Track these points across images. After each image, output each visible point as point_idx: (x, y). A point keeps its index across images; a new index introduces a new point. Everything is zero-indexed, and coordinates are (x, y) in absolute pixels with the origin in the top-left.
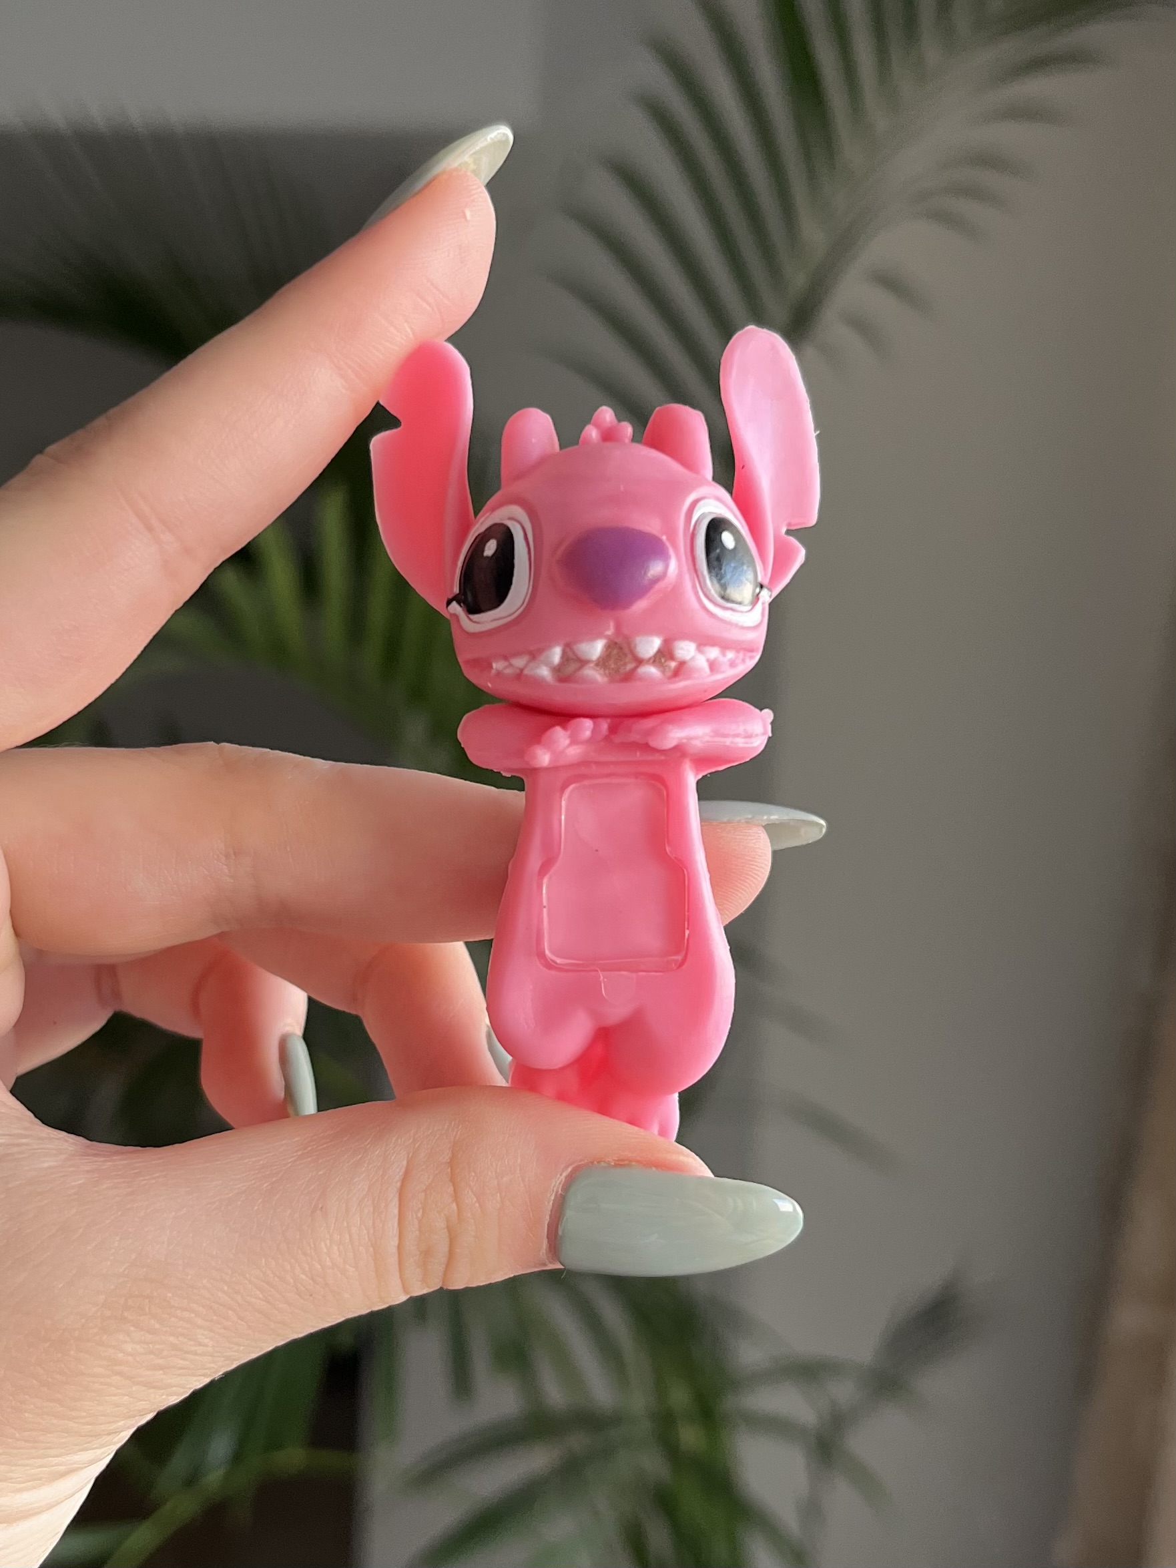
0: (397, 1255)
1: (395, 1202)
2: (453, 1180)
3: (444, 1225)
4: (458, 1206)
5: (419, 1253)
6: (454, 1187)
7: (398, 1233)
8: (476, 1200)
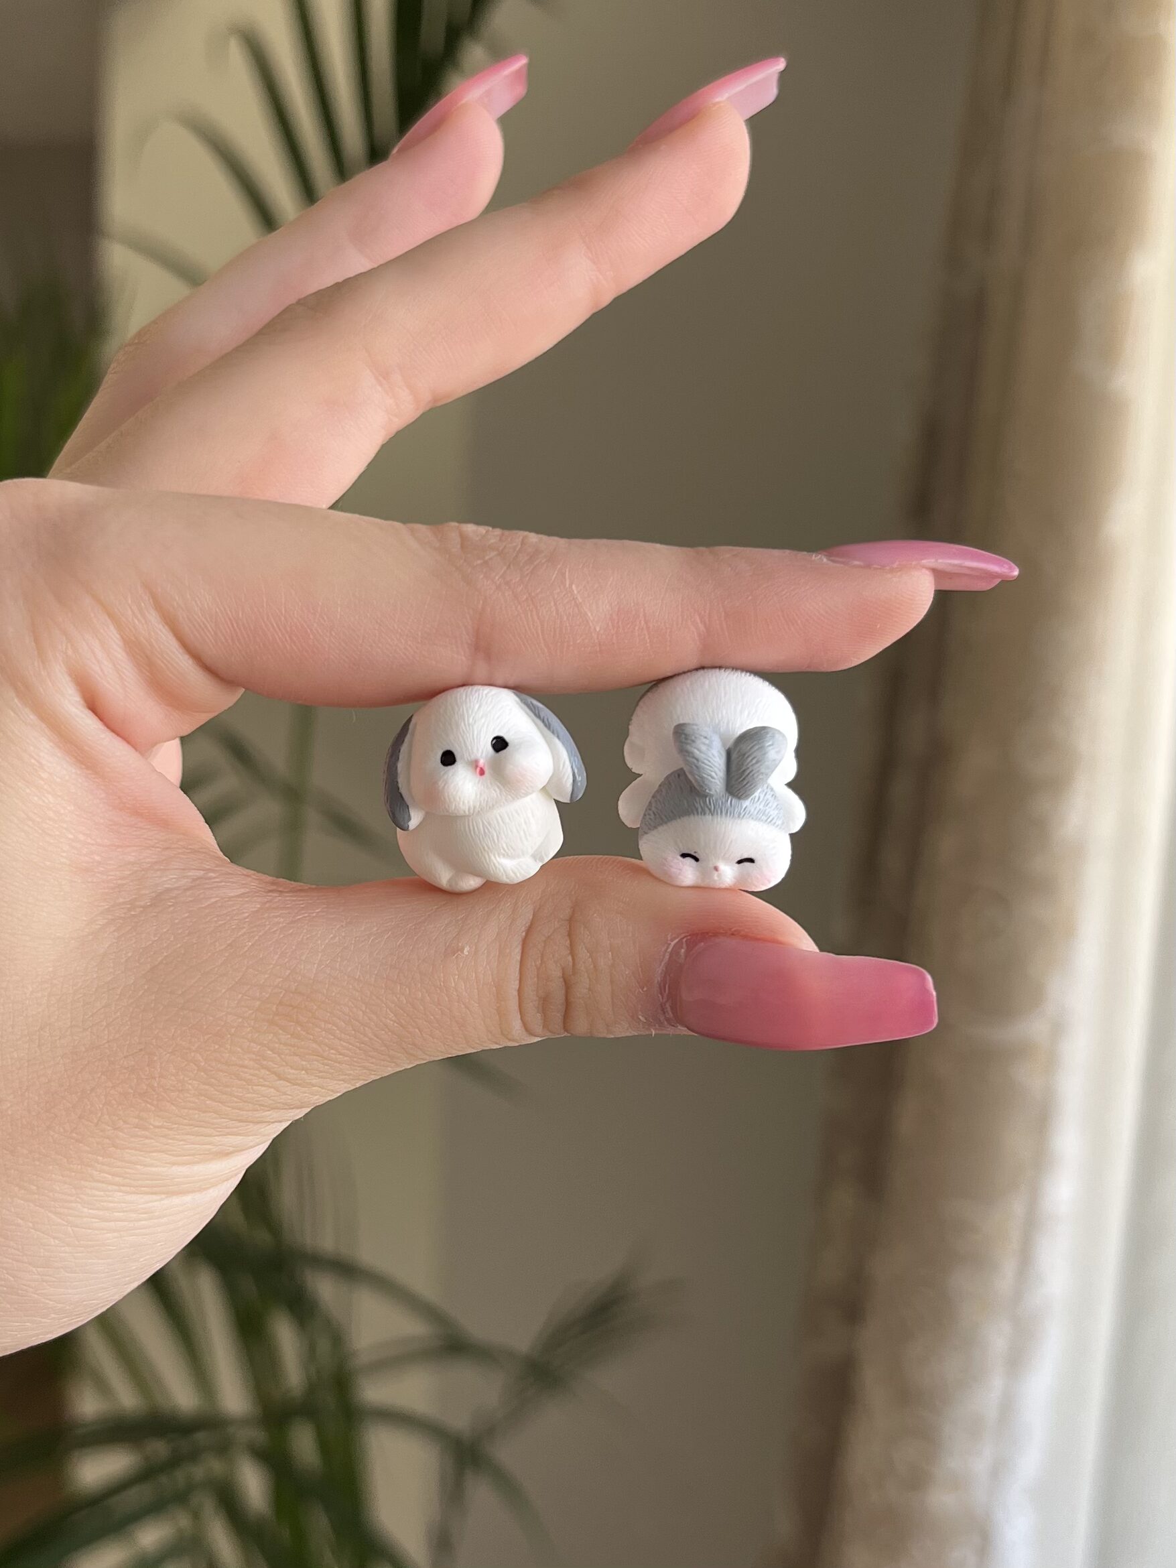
0: (517, 997)
1: (518, 950)
2: (570, 935)
3: (560, 974)
4: (573, 959)
5: (537, 998)
6: (571, 942)
7: (518, 978)
8: (588, 954)
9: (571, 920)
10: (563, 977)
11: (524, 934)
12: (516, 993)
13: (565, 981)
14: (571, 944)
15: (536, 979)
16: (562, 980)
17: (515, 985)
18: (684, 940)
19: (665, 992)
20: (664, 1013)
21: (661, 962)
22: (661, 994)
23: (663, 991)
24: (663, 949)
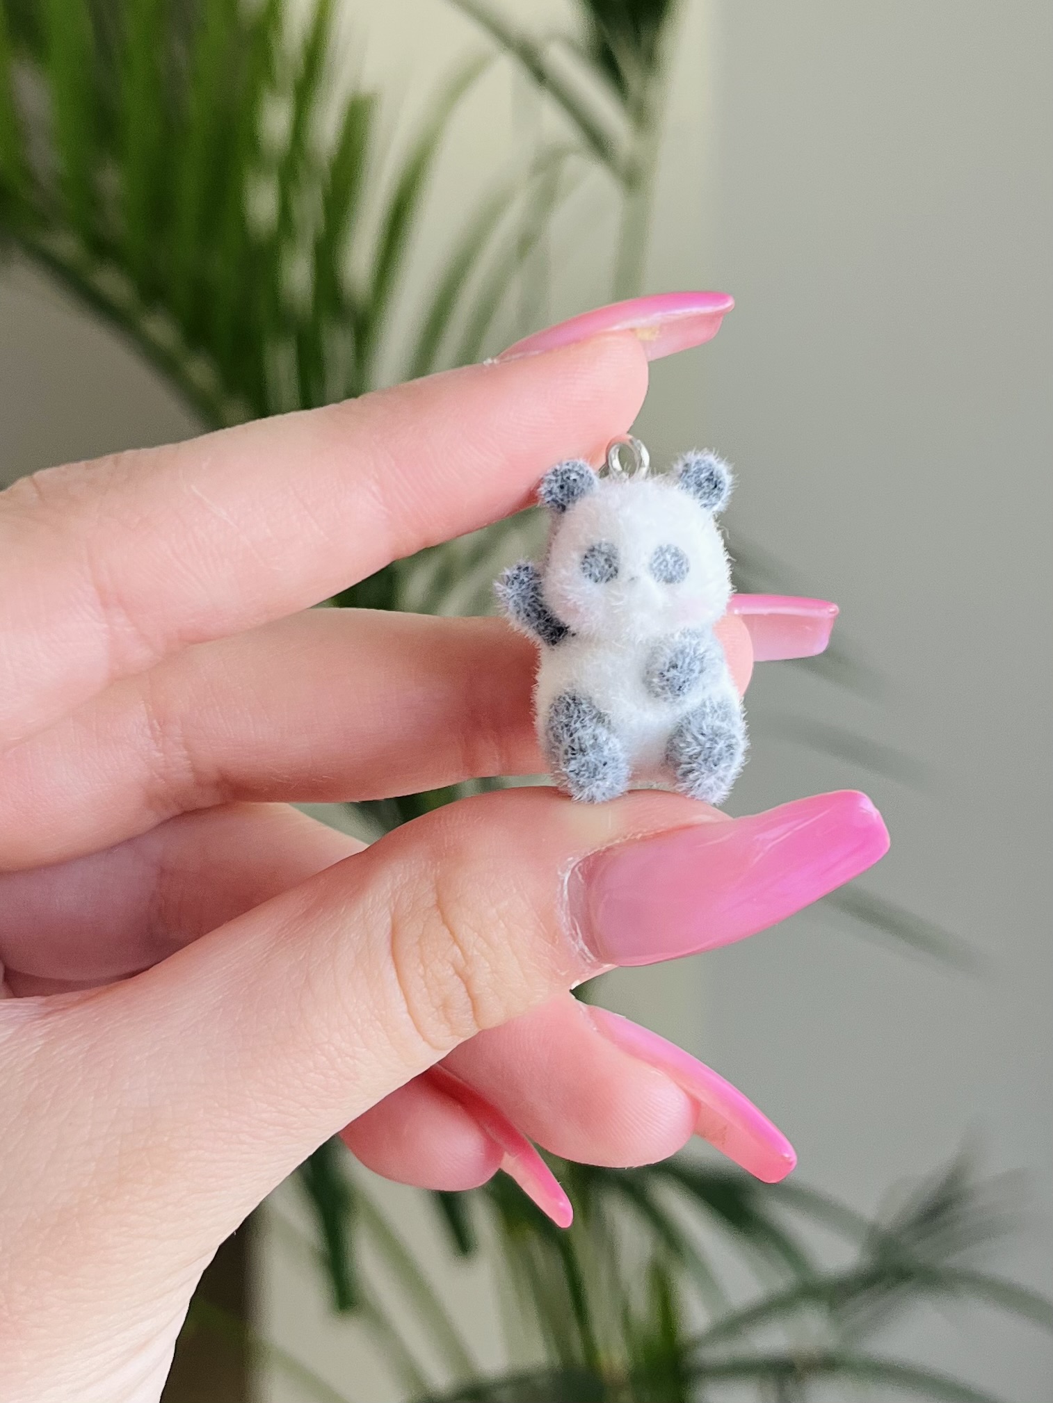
0: (410, 1020)
2: (445, 922)
3: (451, 972)
4: (461, 948)
5: (434, 1009)
6: (449, 929)
7: (403, 998)
8: (476, 934)
9: (439, 905)
10: (459, 974)
11: (388, 944)
12: (406, 1016)
13: (460, 976)
14: (452, 933)
15: (425, 990)
16: (456, 977)
17: (404, 1007)
18: (577, 869)
19: (577, 934)
20: (585, 960)
21: (562, 906)
22: (574, 939)
23: (575, 936)
24: (558, 890)
